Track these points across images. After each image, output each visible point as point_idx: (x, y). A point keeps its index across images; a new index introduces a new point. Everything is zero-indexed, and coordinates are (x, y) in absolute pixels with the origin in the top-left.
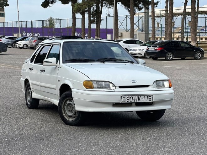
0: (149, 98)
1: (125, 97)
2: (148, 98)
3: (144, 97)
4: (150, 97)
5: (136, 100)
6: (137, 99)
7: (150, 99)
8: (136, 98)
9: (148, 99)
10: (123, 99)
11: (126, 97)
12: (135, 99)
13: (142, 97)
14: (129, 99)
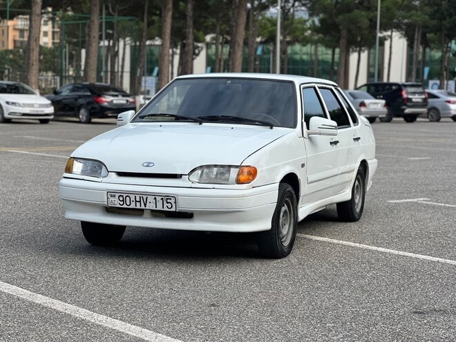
0: (168, 203)
1: (114, 196)
2: (165, 202)
3: (155, 198)
4: (168, 201)
5: (138, 204)
6: (140, 202)
7: (170, 206)
8: (138, 199)
9: (165, 204)
10: (112, 199)
11: (117, 195)
12: (136, 201)
13: (151, 199)
14: (123, 200)
